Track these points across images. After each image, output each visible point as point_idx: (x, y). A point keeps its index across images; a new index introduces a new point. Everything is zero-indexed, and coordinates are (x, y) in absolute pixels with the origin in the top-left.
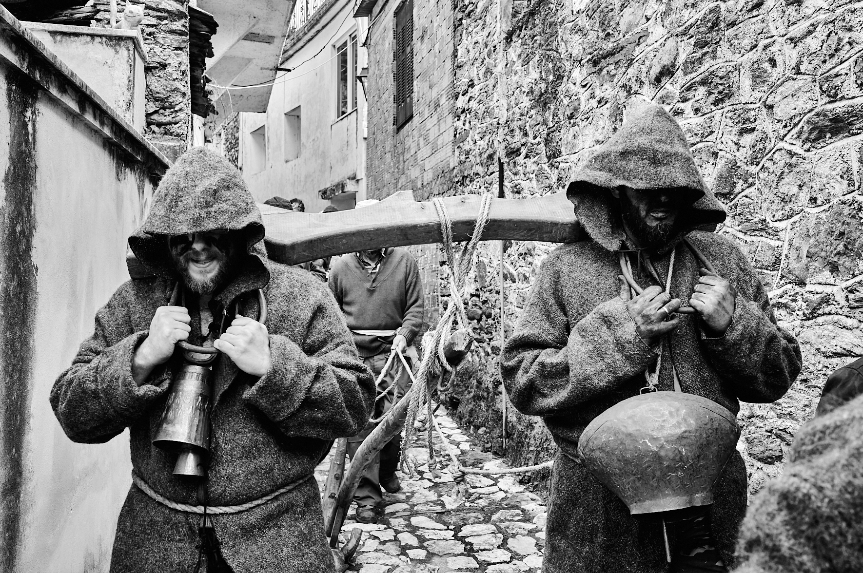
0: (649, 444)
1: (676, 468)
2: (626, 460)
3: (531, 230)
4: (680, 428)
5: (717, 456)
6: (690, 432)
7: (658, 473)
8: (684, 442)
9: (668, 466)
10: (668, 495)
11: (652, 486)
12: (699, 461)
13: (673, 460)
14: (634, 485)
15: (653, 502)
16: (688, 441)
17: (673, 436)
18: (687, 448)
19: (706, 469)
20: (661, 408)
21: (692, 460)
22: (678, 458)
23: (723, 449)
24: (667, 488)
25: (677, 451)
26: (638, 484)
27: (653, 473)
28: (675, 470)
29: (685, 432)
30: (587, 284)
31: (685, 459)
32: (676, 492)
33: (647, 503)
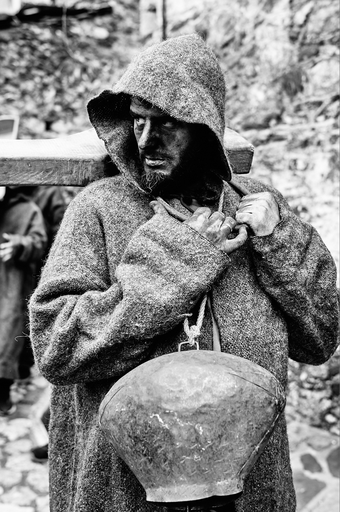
0: (160, 420)
1: (191, 450)
2: (136, 437)
3: (47, 171)
4: (199, 401)
5: (246, 436)
6: (210, 406)
7: (170, 456)
8: (201, 418)
9: (181, 448)
10: (183, 482)
11: (165, 471)
12: (220, 442)
13: (187, 440)
14: (146, 468)
15: (166, 489)
16: (207, 417)
17: (187, 410)
18: (206, 426)
19: (230, 451)
20: (180, 375)
21: (212, 440)
22: (193, 438)
23: (255, 426)
24: (181, 473)
25: (192, 430)
26: (150, 466)
27: (165, 455)
28: (190, 453)
29: (204, 406)
30: (125, 223)
31: (202, 440)
32: (192, 479)
33: (160, 490)
